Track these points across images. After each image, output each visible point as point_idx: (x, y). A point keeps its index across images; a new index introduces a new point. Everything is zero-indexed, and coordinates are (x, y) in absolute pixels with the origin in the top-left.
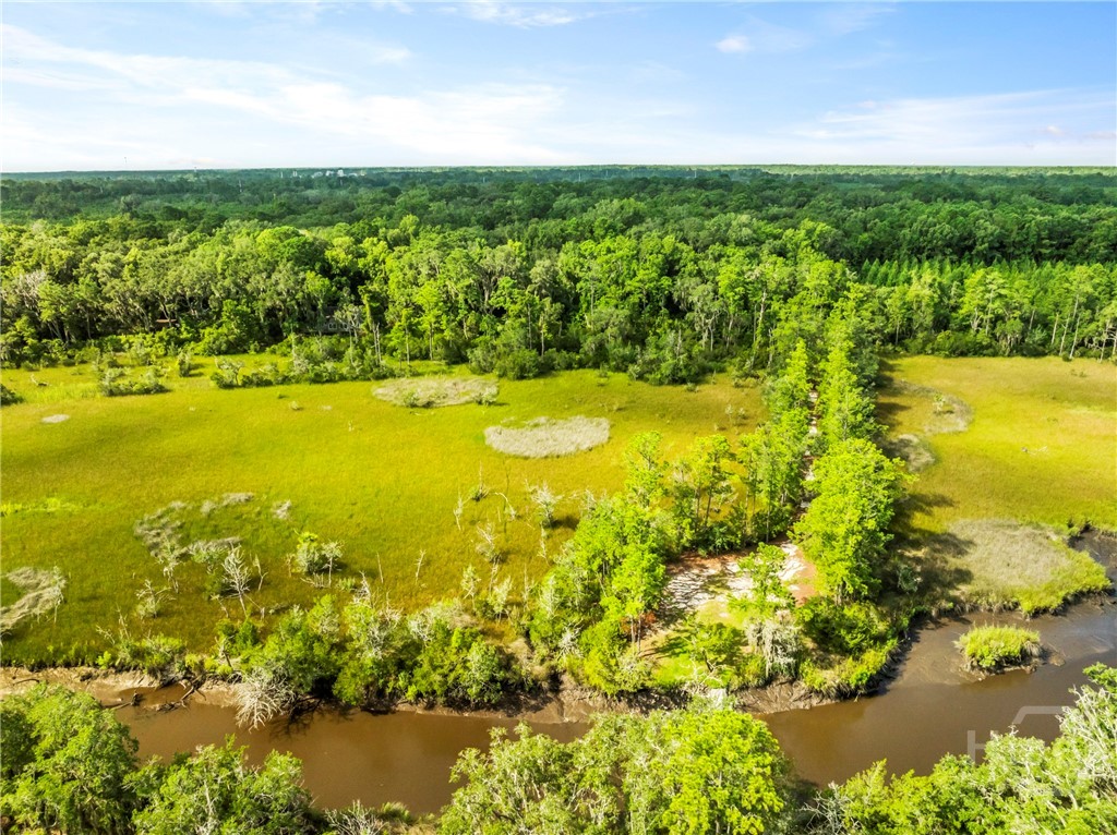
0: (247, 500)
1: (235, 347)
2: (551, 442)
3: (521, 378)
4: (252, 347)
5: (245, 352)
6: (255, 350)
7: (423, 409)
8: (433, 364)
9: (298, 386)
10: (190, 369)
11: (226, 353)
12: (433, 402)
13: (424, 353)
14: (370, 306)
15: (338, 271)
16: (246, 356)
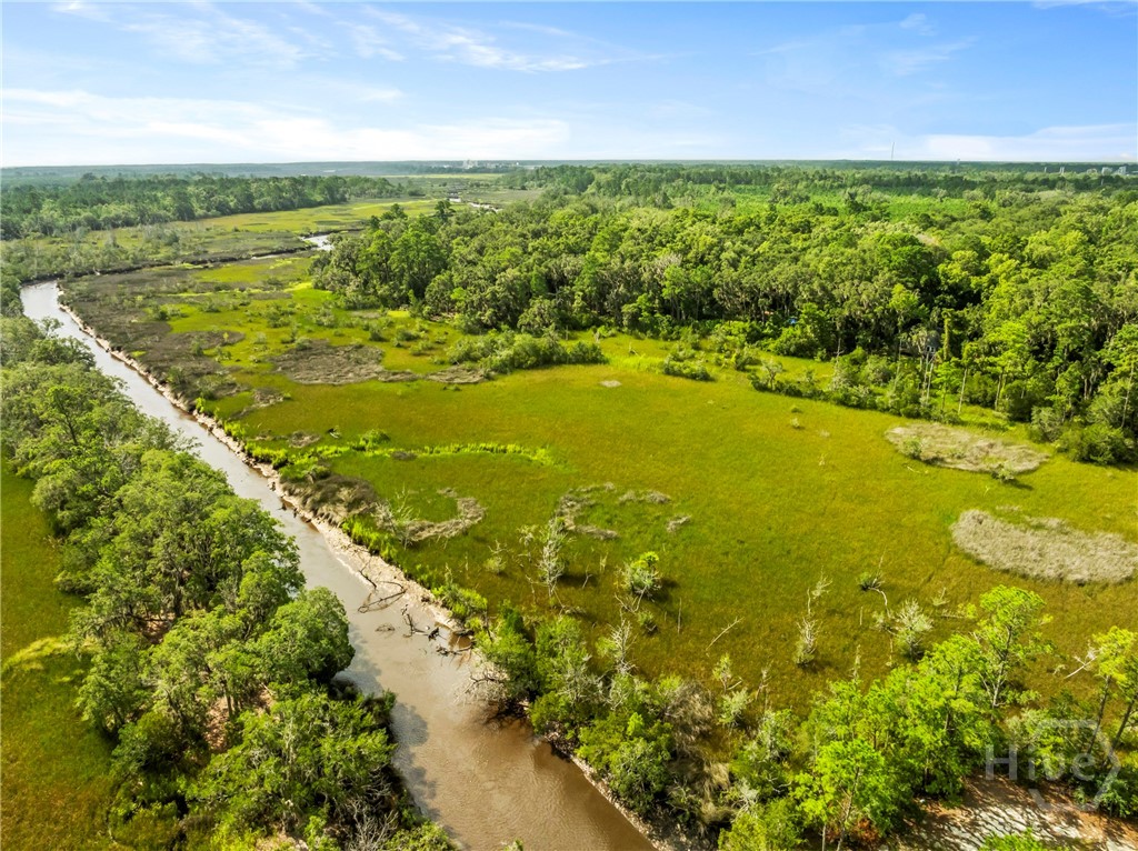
0: (661, 502)
1: (803, 351)
2: (1033, 555)
3: (1085, 460)
4: (819, 353)
5: (812, 357)
6: (821, 358)
7: (924, 465)
8: (990, 416)
9: (824, 404)
10: (744, 364)
11: (794, 355)
12: (942, 460)
13: (988, 399)
14: (951, 334)
15: (946, 288)
16: (810, 361)
